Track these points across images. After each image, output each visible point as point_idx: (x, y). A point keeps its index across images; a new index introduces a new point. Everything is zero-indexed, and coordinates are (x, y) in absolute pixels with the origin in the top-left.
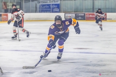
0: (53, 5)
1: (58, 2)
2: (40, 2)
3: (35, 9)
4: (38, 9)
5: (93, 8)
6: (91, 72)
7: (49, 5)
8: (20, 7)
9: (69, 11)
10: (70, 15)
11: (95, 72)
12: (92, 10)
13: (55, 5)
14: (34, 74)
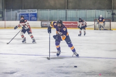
0: (31, 14)
1: (35, 11)
2: (19, 12)
3: (15, 17)
4: (18, 18)
5: (66, 17)
6: (64, 73)
7: (27, 14)
8: (2, 16)
9: (45, 19)
10: (46, 23)
11: (67, 73)
12: (65, 19)
13: (33, 14)
14: (14, 74)
